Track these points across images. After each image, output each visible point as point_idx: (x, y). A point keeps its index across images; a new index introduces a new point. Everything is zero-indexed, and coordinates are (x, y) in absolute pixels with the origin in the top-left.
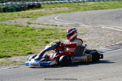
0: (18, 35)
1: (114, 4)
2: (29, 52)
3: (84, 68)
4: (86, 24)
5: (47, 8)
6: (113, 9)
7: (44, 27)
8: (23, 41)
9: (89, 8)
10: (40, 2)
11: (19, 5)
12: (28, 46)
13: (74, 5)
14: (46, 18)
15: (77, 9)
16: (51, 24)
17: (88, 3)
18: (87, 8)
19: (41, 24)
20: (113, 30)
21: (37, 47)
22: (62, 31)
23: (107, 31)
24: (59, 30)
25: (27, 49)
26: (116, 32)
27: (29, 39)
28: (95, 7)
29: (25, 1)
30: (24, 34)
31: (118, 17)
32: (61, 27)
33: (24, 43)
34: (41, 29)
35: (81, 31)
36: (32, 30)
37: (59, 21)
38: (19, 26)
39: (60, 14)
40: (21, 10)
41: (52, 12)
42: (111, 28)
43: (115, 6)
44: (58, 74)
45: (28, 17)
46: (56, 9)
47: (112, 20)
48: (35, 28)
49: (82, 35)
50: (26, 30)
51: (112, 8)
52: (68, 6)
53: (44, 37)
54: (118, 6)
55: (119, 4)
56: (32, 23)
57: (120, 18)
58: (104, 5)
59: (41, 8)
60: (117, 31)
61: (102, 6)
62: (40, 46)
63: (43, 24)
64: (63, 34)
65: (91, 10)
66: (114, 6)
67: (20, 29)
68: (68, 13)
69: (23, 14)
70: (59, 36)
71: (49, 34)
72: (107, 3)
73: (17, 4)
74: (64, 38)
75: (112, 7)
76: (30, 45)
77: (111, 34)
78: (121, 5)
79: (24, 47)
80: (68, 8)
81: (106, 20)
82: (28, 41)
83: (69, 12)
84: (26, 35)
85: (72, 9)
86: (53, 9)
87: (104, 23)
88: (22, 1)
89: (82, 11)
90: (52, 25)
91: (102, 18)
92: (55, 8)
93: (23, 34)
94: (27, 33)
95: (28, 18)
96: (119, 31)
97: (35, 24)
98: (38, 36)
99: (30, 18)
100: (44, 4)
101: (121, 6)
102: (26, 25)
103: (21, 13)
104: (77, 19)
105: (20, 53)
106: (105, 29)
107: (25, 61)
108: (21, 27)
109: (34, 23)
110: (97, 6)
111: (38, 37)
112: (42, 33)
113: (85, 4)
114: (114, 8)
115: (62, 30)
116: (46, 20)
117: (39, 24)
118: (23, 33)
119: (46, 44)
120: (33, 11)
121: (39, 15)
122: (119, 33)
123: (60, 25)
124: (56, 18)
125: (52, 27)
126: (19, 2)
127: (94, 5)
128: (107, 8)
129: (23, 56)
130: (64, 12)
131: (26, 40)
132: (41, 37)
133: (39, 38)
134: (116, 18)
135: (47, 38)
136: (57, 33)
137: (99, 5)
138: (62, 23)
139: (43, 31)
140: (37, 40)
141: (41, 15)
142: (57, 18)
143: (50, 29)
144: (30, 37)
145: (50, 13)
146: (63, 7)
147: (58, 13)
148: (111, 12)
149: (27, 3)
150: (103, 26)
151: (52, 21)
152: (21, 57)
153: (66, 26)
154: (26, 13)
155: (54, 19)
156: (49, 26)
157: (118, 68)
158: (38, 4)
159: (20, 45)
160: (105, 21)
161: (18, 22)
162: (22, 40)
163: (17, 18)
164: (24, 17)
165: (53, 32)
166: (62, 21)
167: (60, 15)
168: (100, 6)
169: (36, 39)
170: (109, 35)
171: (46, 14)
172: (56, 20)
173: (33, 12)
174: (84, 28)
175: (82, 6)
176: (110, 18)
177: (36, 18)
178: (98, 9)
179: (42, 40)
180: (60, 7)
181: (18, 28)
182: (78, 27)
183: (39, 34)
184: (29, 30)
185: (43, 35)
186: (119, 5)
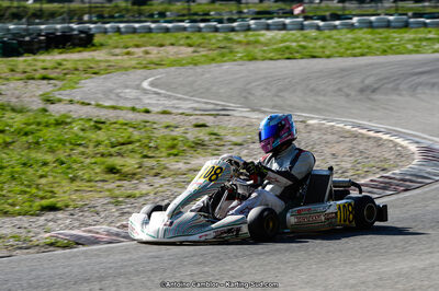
0: (9, 140)
1: (356, 40)
2: (45, 202)
3: (241, 267)
4: (254, 110)
5: (116, 47)
6: (351, 59)
7: (103, 114)
8: (24, 164)
9: (264, 51)
10: (92, 26)
11: (16, 35)
12: (43, 181)
13: (214, 41)
14: (109, 84)
15: (223, 55)
16: (129, 105)
17: (263, 35)
18: (257, 51)
19: (93, 103)
20: (348, 131)
21: (74, 186)
22: (167, 131)
23: (329, 137)
24: (155, 126)
25: (41, 194)
26: (360, 141)
27: (49, 158)
28: (287, 48)
29: (37, 21)
30: (30, 139)
31: (368, 87)
32: (162, 116)
33: (30, 171)
34: (92, 123)
35: (234, 133)
36: (58, 123)
37: (159, 94)
38: (13, 110)
39: (161, 70)
40: (20, 49)
41: (134, 63)
42: (341, 125)
43: (360, 48)
44: (149, 284)
45: (44, 78)
46: (147, 53)
47: (348, 96)
48: (69, 117)
49: (238, 147)
50: (39, 124)
51: (348, 56)
52: (189, 41)
53: (101, 149)
54: (369, 47)
55: (373, 40)
56: (60, 101)
57: (374, 91)
58: (320, 43)
59: (93, 45)
60: (363, 136)
61: (311, 45)
62: (88, 184)
63: (98, 105)
64: (170, 143)
65: (271, 59)
66: (354, 49)
67: (18, 121)
68: (191, 66)
69: (30, 65)
70: (156, 148)
71: (121, 140)
72: (330, 37)
73: (9, 30)
74: (172, 157)
75: (347, 49)
76: (51, 179)
77: (343, 146)
78: (378, 45)
79: (29, 186)
80: (190, 49)
81: (324, 95)
82: (45, 164)
83: (196, 65)
84: (37, 143)
85: (203, 52)
86: (136, 50)
87: (320, 106)
88: (24, 20)
89: (241, 62)
90: (133, 109)
91: (312, 90)
92: (143, 49)
93: (25, 138)
94: (40, 134)
95: (45, 82)
96: (369, 138)
97: (71, 102)
98: (80, 145)
99: (51, 81)
100: (105, 32)
101: (377, 49)
102: (38, 104)
103: (22, 62)
104: (222, 91)
105: (13, 205)
106: (320, 128)
107: (31, 234)
108: (20, 111)
109: (68, 98)
110: (294, 44)
111: (81, 149)
112: (94, 136)
113: (252, 39)
114: (355, 56)
115: (168, 127)
116: (111, 91)
117: (83, 103)
118: (26, 134)
119: (107, 176)
120: (63, 56)
121: (85, 71)
122: (371, 144)
123: (160, 109)
124: (145, 85)
125: (131, 115)
126: (16, 21)
127: (282, 41)
128: (328, 53)
129: (24, 218)
130: (177, 63)
131: (37, 162)
132: (90, 150)
133: (83, 153)
134: (362, 91)
135: (111, 155)
136: (150, 138)
137: (303, 43)
138: (167, 104)
139: (100, 129)
140: (75, 162)
141: (92, 71)
142: (152, 84)
143: (126, 124)
144: (52, 150)
145: (127, 64)
146: (172, 45)
147: (153, 66)
148: (343, 70)
149: (43, 27)
150: (312, 118)
151: (131, 93)
152: (17, 220)
153: (182, 114)
154: (40, 65)
155: (138, 87)
156: (122, 113)
157: (364, 271)
158: (81, 32)
159: (13, 178)
160: (321, 98)
161: (9, 93)
162: (24, 160)
163: (7, 79)
164: (33, 79)
165: (136, 135)
166: (169, 96)
167: (160, 73)
168: (304, 47)
169: (74, 157)
170: (334, 151)
171: (110, 69)
172: (145, 92)
173: (65, 60)
174: (247, 121)
175: (239, 42)
176: (340, 90)
177: (76, 83)
178: (297, 55)
179: (93, 160)
180: (162, 46)
181: (9, 114)
182: (227, 118)
183: (84, 138)
184: (47, 126)
185: (98, 144)
186: (370, 43)
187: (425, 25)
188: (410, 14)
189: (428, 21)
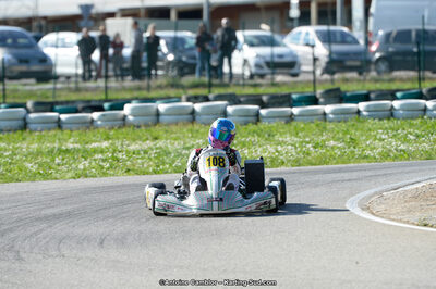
187: (59, 124)
188: (30, 105)
189: (64, 117)
